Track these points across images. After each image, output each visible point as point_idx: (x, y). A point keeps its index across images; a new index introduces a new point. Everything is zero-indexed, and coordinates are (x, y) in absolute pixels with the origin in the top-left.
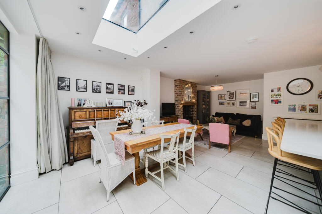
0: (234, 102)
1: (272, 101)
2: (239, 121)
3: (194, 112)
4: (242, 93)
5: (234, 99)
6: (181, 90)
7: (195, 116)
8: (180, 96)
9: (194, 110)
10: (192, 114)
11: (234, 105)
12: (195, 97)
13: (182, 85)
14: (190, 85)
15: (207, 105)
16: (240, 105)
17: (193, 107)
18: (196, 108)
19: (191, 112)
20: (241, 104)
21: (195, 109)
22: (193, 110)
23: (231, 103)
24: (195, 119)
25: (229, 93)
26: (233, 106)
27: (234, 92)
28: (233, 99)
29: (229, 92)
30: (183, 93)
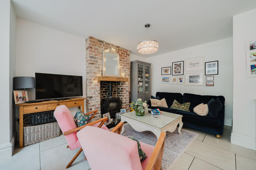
0: (181, 77)
1: (252, 69)
2: (189, 106)
3: (125, 92)
4: (192, 63)
5: (182, 73)
6: (96, 55)
7: (126, 98)
8: (93, 66)
9: (125, 89)
10: (121, 94)
11: (181, 81)
12: (126, 70)
13: (96, 47)
14: (113, 50)
15: (147, 82)
16: (190, 81)
17: (122, 84)
18: (127, 85)
19: (120, 91)
20: (192, 80)
21: (126, 87)
22: (122, 89)
23: (178, 78)
24: (127, 102)
25: (175, 65)
26: (181, 83)
27: (182, 63)
28: (180, 72)
29: (175, 63)
30: (99, 61)
